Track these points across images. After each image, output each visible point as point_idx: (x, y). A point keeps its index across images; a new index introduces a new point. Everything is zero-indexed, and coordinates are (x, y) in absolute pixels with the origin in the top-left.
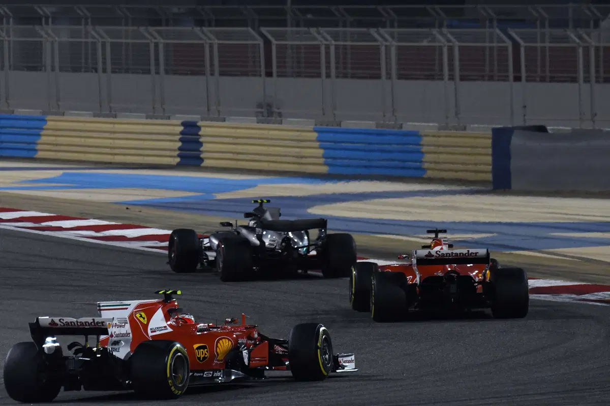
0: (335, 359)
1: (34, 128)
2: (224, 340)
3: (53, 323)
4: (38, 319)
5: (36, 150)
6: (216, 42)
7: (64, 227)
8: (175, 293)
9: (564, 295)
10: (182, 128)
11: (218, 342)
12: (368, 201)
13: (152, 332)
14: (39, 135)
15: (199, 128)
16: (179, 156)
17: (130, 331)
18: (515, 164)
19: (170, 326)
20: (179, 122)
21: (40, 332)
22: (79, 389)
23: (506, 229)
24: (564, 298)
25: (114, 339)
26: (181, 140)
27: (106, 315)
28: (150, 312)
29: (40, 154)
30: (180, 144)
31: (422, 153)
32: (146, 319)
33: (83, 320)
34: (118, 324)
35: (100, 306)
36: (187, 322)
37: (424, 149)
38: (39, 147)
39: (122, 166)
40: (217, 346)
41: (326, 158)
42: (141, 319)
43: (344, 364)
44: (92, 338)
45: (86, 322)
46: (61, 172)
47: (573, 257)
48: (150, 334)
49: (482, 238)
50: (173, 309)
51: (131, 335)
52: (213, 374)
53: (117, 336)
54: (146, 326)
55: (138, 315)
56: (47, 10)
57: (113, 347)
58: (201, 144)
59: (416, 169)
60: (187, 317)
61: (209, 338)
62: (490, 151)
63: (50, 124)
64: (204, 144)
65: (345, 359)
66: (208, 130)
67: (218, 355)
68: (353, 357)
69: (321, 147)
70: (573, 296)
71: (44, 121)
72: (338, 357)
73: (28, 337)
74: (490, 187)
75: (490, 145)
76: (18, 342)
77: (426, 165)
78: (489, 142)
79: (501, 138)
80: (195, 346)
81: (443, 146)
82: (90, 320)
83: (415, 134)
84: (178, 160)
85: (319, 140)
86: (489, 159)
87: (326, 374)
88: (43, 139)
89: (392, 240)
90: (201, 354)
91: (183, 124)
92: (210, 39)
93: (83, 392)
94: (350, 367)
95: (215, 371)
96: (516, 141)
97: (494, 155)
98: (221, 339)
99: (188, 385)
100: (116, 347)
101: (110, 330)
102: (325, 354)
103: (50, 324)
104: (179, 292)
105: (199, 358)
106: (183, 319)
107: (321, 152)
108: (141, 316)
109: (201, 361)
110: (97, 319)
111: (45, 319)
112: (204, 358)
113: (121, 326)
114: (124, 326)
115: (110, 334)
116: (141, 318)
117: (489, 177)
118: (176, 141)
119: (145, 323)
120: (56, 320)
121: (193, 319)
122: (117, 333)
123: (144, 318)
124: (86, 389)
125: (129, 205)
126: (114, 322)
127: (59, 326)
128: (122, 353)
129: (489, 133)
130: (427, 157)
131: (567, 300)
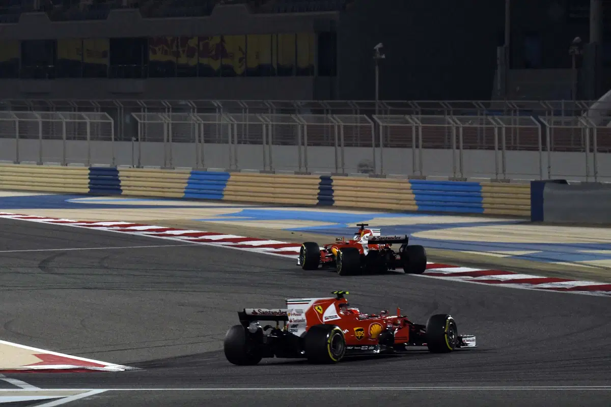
0: (460, 339)
1: (221, 180)
2: (375, 325)
3: (254, 312)
4: (244, 309)
5: (223, 195)
6: (342, 124)
7: (254, 245)
8: (344, 293)
9: (599, 292)
10: (320, 181)
11: (372, 326)
12: (449, 229)
13: (326, 319)
14: (225, 185)
15: (332, 180)
16: (318, 199)
17: (305, 318)
18: (546, 204)
19: (340, 315)
20: (319, 176)
21: (246, 319)
22: (273, 357)
23: (547, 248)
24: (598, 293)
25: (292, 323)
26: (319, 188)
27: (290, 307)
28: (325, 306)
29: (225, 198)
30: (319, 191)
31: (482, 197)
32: (322, 311)
33: (273, 310)
34: (296, 313)
35: (287, 301)
36: (353, 313)
37: (483, 195)
38: (224, 193)
39: (281, 205)
40: (371, 329)
41: (417, 200)
42: (319, 311)
43: (467, 342)
44: (281, 323)
45: (275, 312)
46: (241, 209)
47: (598, 267)
48: (324, 320)
49: (532, 254)
50: (344, 304)
51: (306, 321)
52: (368, 348)
53: (295, 321)
54: (321, 315)
55: (316, 308)
56: (216, 103)
57: (293, 328)
58: (333, 191)
59: (477, 207)
60: (353, 309)
61: (365, 324)
62: (529, 196)
63: (232, 178)
64: (335, 192)
65: (468, 339)
66: (337, 182)
67: (371, 335)
68: (474, 338)
69: (413, 193)
70: (604, 292)
71: (229, 176)
72: (462, 337)
73: (238, 322)
74: (529, 220)
75: (530, 192)
76: (234, 325)
77: (484, 206)
78: (529, 190)
79: (537, 188)
80: (355, 329)
81: (496, 193)
82: (277, 310)
83: (477, 185)
84: (317, 201)
85: (412, 188)
86: (529, 202)
87: (452, 349)
88: (228, 188)
89: (474, 255)
90: (360, 334)
91: (321, 178)
92: (338, 122)
93: (275, 359)
94: (472, 344)
95: (369, 346)
96: (547, 190)
97: (532, 199)
98: (373, 324)
99: (344, 355)
100: (295, 328)
101: (290, 318)
102: (451, 335)
103: (253, 313)
104: (347, 293)
105: (358, 337)
106: (351, 311)
107: (414, 196)
108: (319, 309)
109: (359, 339)
110: (283, 310)
111: (249, 311)
112: (361, 337)
113: (298, 315)
114: (300, 315)
115: (290, 320)
116: (318, 309)
117: (529, 213)
118: (316, 189)
119: (321, 313)
120: (256, 310)
121: (358, 311)
122: (295, 319)
123: (320, 310)
124: (277, 357)
125: (293, 231)
126: (293, 312)
127: (258, 314)
128: (299, 333)
129: (529, 185)
130: (485, 200)
131: (601, 295)
